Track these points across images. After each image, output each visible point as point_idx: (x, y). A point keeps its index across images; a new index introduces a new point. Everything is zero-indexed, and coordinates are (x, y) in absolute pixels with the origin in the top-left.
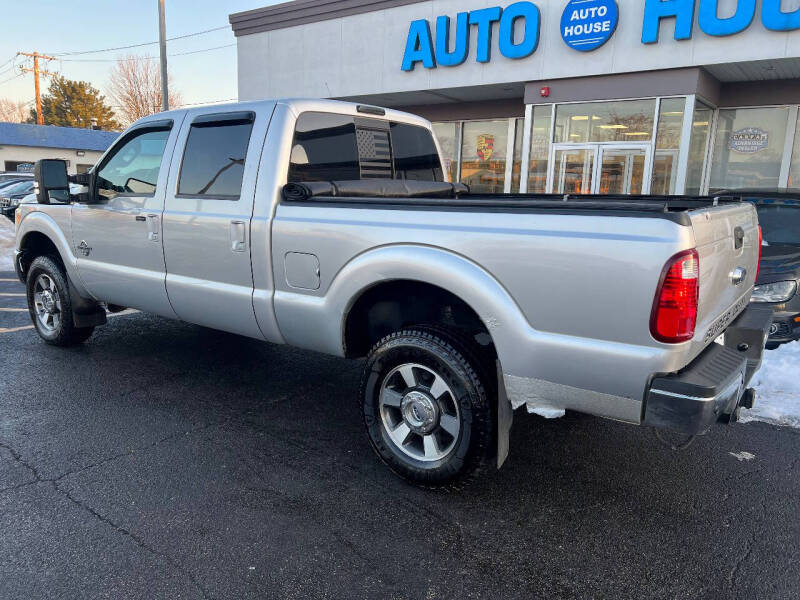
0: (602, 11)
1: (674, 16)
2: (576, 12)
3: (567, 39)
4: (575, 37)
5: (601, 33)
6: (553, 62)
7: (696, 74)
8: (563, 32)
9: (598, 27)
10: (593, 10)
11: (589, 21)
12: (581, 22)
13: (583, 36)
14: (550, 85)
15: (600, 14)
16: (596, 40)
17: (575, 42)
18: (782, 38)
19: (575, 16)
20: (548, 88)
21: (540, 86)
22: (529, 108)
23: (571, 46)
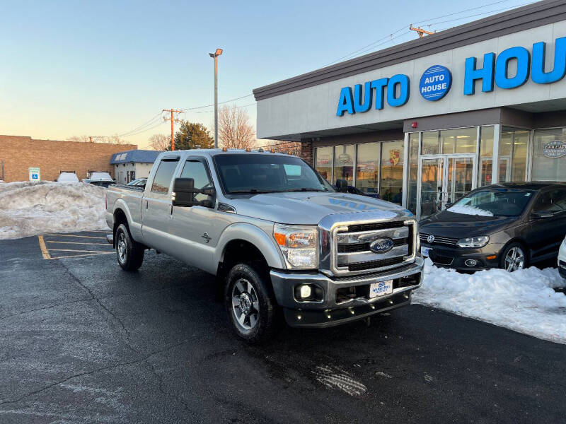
0: (442, 78)
1: (481, 79)
2: (427, 79)
3: (423, 94)
4: (427, 93)
5: (442, 90)
6: (417, 108)
7: (499, 111)
8: (421, 90)
9: (439, 87)
10: (437, 77)
11: (436, 83)
12: (431, 84)
13: (432, 92)
14: (418, 121)
15: (440, 79)
16: (439, 94)
17: (428, 96)
18: (547, 88)
19: (427, 81)
20: (416, 122)
21: (410, 122)
22: (406, 135)
23: (425, 98)
